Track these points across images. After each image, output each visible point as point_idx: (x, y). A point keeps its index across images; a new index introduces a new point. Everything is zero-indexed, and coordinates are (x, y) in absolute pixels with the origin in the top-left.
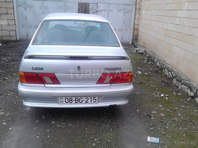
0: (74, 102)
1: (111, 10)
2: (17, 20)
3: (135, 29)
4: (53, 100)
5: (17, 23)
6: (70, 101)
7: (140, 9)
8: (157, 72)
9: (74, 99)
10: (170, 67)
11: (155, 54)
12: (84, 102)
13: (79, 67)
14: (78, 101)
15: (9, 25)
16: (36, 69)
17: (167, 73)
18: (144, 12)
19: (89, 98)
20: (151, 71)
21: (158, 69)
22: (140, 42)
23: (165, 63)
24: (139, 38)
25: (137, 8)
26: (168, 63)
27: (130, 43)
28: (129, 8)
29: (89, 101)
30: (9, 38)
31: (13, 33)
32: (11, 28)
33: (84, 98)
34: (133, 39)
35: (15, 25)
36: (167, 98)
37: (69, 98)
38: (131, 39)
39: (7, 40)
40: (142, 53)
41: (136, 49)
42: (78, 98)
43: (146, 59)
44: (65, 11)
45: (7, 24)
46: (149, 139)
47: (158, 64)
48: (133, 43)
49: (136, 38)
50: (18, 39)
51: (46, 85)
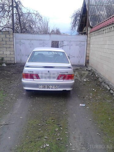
0: (46, 88)
1: (72, 45)
2: (15, 52)
3: (87, 56)
4: (37, 87)
5: (15, 53)
6: (45, 87)
7: (90, 44)
8: (95, 80)
9: (46, 86)
10: (102, 76)
11: (96, 70)
12: (51, 88)
13: (49, 71)
14: (48, 87)
15: (10, 54)
16: (30, 72)
17: (100, 80)
18: (91, 46)
19: (53, 86)
20: (92, 79)
21: (96, 78)
22: (90, 64)
23: (100, 75)
24: (89, 62)
25: (88, 43)
26: (102, 74)
27: (84, 65)
28: (83, 43)
29: (53, 87)
30: (10, 62)
31: (12, 59)
32: (12, 56)
33: (51, 86)
34: (86, 62)
35: (14, 54)
36: (95, 91)
37: (44, 86)
38: (85, 62)
39: (9, 63)
40: (90, 71)
41: (87, 68)
42: (48, 86)
43: (91, 73)
44: (44, 46)
45: (9, 53)
46: (80, 105)
47: (97, 76)
48: (86, 65)
49: (87, 62)
50: (15, 63)
51: (34, 80)
